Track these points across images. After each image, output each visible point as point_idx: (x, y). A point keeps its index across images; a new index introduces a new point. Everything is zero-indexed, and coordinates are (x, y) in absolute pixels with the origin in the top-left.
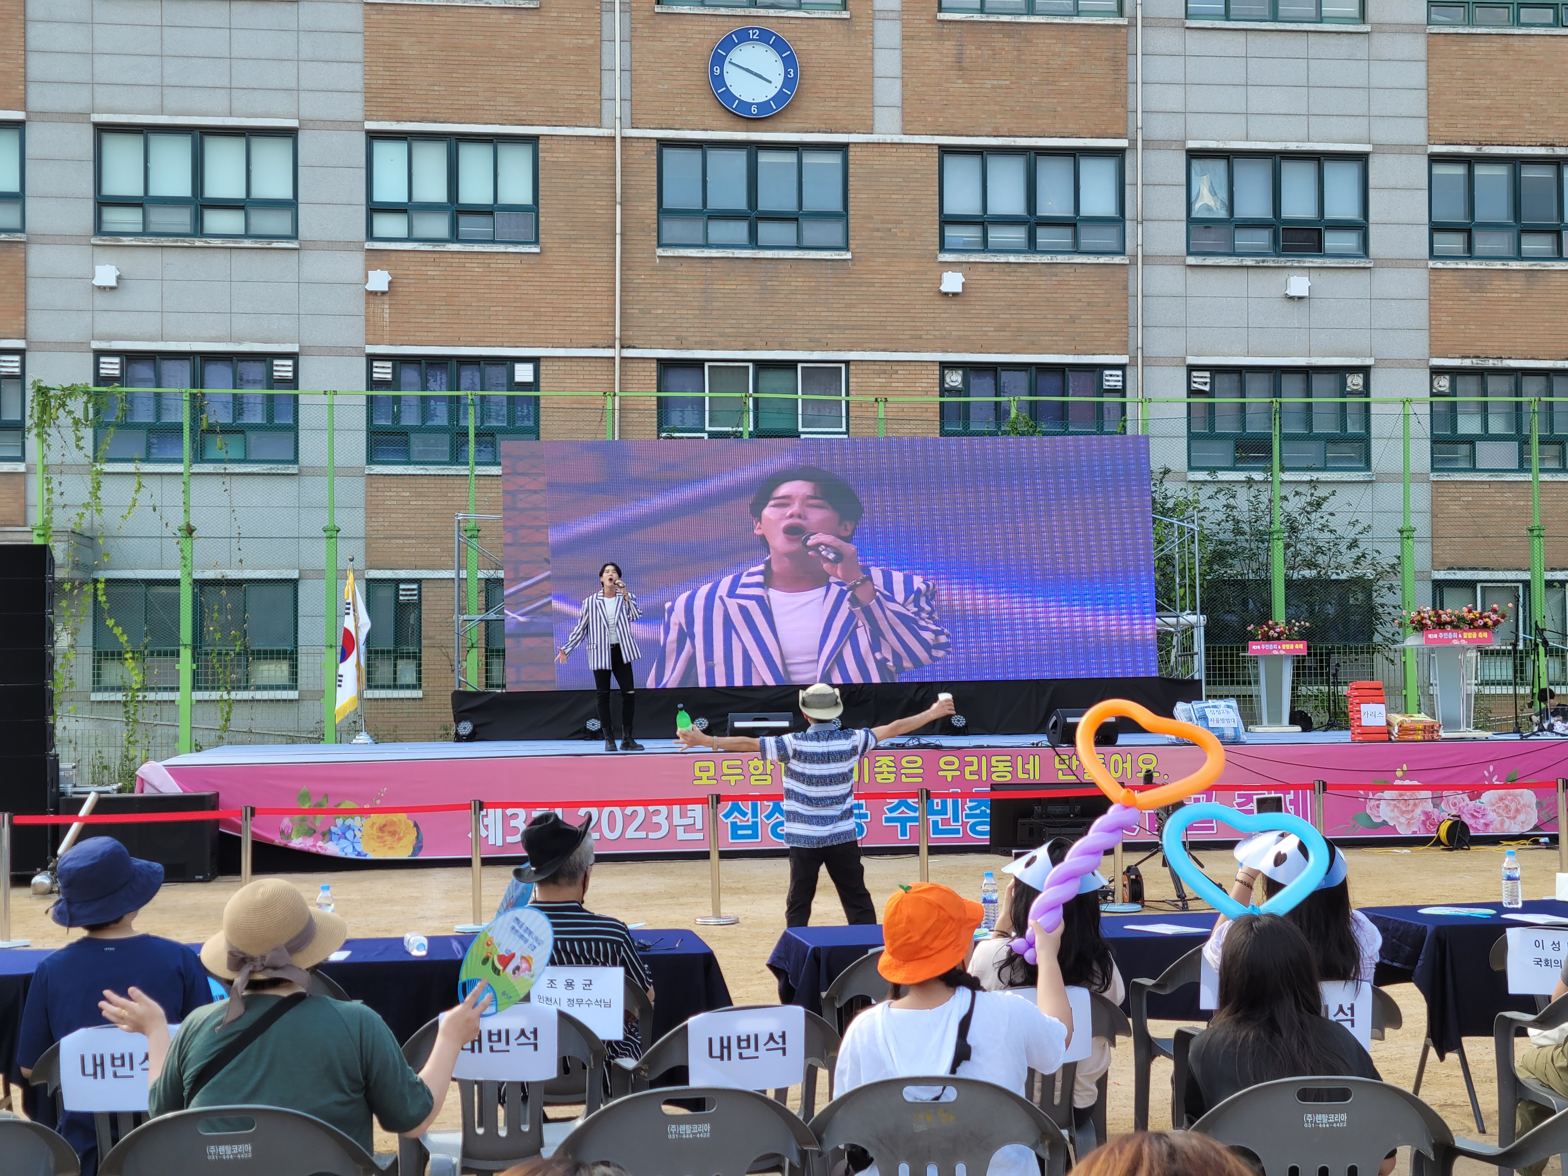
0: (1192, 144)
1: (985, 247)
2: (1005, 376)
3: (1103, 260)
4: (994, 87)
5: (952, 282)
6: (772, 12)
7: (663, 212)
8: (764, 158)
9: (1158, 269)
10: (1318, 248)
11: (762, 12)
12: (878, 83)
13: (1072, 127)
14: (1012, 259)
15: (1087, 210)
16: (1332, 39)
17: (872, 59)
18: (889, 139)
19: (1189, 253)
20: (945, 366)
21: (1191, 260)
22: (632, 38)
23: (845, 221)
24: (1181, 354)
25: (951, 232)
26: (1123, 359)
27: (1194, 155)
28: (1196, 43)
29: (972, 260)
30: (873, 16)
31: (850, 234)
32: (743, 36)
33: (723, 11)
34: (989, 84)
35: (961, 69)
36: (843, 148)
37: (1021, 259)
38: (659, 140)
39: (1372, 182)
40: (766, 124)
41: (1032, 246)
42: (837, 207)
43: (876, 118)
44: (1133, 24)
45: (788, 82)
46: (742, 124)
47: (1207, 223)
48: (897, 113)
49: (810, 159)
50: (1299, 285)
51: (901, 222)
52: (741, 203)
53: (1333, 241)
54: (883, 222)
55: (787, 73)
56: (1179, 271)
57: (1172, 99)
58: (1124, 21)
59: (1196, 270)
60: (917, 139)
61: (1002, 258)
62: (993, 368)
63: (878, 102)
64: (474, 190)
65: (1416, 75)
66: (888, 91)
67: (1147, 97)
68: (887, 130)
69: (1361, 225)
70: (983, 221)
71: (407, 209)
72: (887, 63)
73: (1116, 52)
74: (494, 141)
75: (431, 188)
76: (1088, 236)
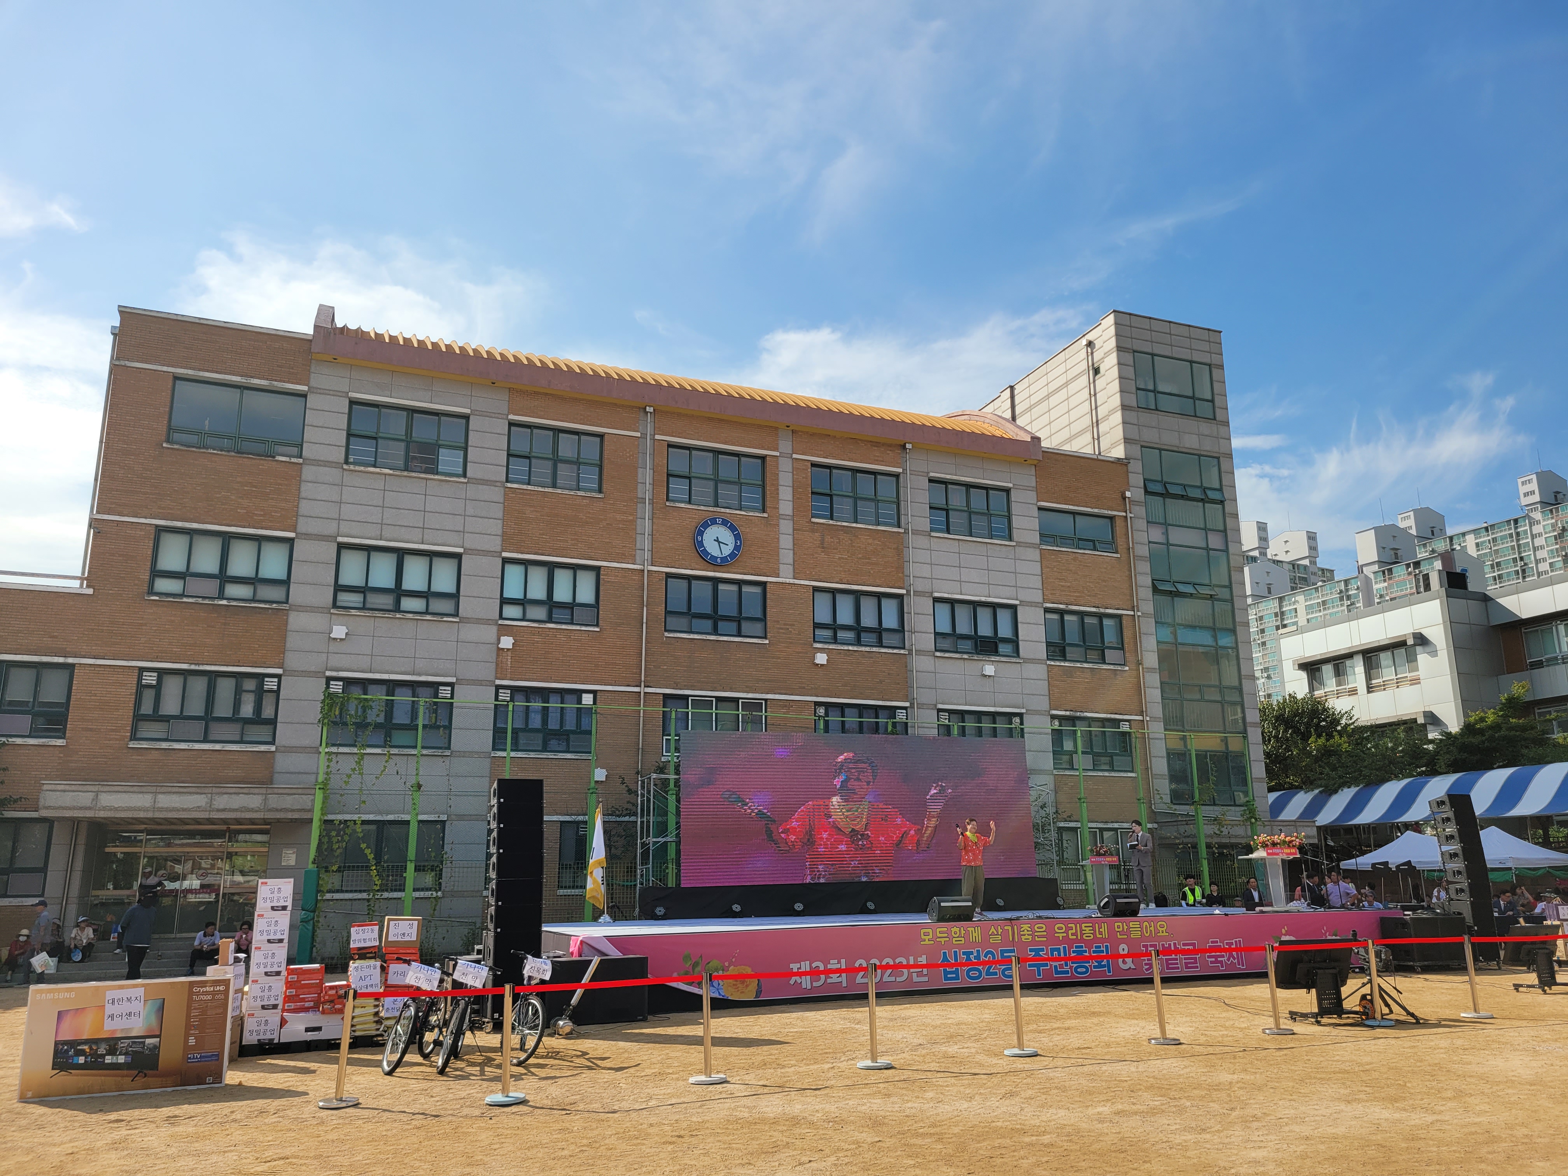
0: (936, 595)
1: (835, 640)
2: (847, 710)
3: (895, 651)
4: (840, 558)
5: (821, 659)
6: (728, 511)
7: (668, 613)
8: (721, 587)
9: (922, 657)
10: (996, 652)
11: (723, 510)
12: (781, 551)
13: (878, 582)
14: (851, 648)
15: (884, 625)
16: (998, 548)
17: (778, 539)
18: (788, 581)
19: (936, 650)
20: (817, 704)
21: (938, 654)
22: (652, 519)
23: (763, 623)
24: (934, 703)
25: (818, 632)
26: (907, 704)
27: (936, 600)
28: (935, 544)
29: (831, 647)
30: (779, 517)
31: (768, 630)
32: (714, 522)
33: (702, 508)
34: (837, 556)
35: (823, 548)
36: (763, 584)
37: (855, 648)
38: (667, 573)
39: (1019, 620)
40: (725, 569)
41: (858, 642)
42: (759, 615)
43: (781, 569)
44: (906, 532)
45: (736, 548)
46: (712, 567)
47: (943, 635)
48: (791, 567)
49: (745, 589)
50: (989, 670)
51: (793, 625)
52: (708, 610)
53: (1003, 648)
54: (785, 624)
55: (736, 542)
56: (931, 659)
57: (925, 571)
58: (902, 530)
59: (940, 659)
60: (802, 582)
61: (846, 648)
62: (840, 706)
63: (781, 561)
64: (562, 594)
65: (1036, 568)
66: (787, 556)
67: (914, 569)
68: (786, 576)
69: (1014, 642)
70: (834, 627)
71: (523, 602)
72: (786, 542)
73: (899, 546)
74: (575, 568)
75: (537, 591)
76: (887, 639)
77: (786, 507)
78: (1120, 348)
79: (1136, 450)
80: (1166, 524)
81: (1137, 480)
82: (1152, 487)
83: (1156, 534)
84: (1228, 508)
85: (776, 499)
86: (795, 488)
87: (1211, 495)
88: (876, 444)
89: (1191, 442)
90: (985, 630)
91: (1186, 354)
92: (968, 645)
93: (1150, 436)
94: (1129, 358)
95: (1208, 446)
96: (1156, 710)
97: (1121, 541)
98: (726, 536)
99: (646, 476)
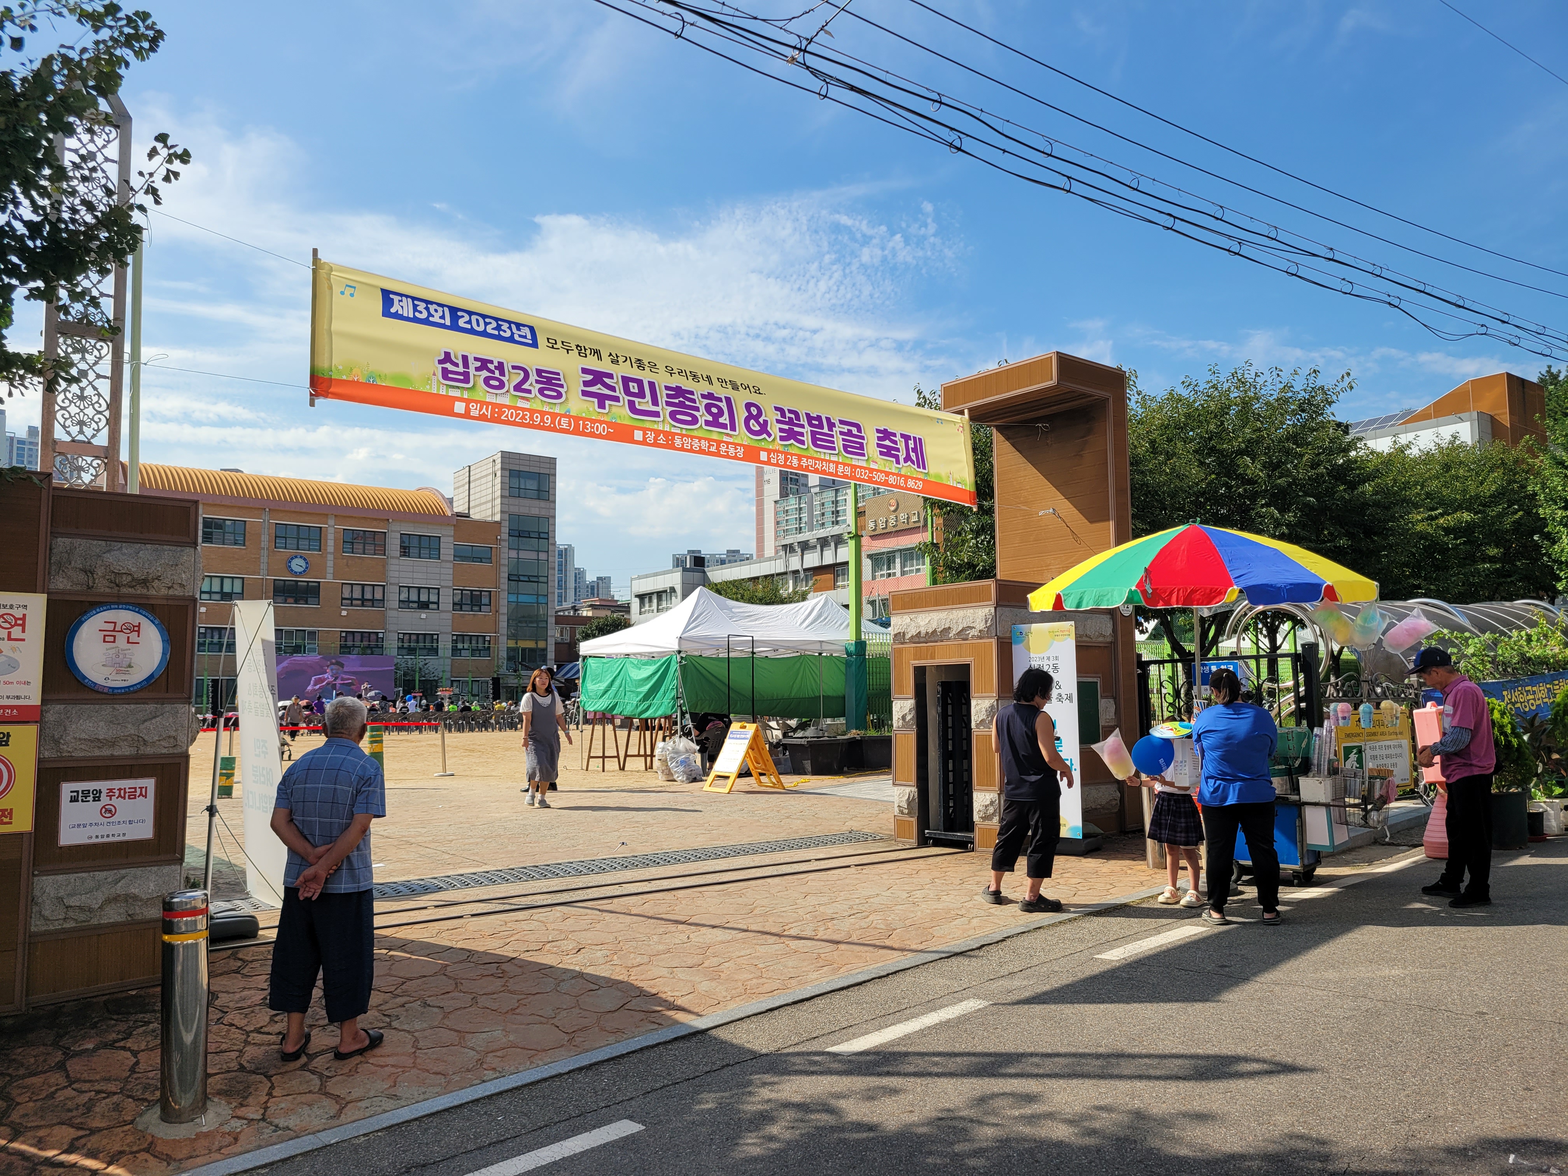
0: (400, 585)
1: (352, 605)
3: (379, 609)
5: (344, 613)
6: (303, 552)
7: (274, 595)
8: (299, 584)
9: (392, 611)
10: (427, 607)
11: (301, 551)
12: (327, 568)
13: (373, 580)
14: (358, 608)
15: (375, 598)
16: (433, 563)
17: (326, 563)
18: (330, 581)
19: (399, 608)
20: (342, 632)
21: (400, 610)
22: (268, 556)
23: (317, 598)
24: (397, 630)
25: (344, 602)
26: (383, 631)
27: (401, 587)
28: (402, 562)
29: (349, 608)
30: (327, 553)
31: (320, 601)
33: (291, 551)
34: (355, 570)
35: (348, 566)
36: (318, 583)
37: (360, 608)
38: (274, 579)
39: (440, 594)
40: (301, 577)
41: (363, 605)
42: (316, 594)
43: (327, 576)
44: (388, 558)
46: (295, 576)
47: (403, 602)
48: (332, 575)
49: (310, 584)
50: (423, 616)
51: (332, 599)
53: (431, 606)
54: (328, 599)
56: (396, 612)
57: (396, 574)
58: (385, 557)
59: (400, 612)
60: (337, 581)
61: (355, 608)
62: (353, 632)
63: (327, 572)
64: (227, 589)
65: (451, 571)
66: (330, 570)
67: (391, 574)
68: (329, 579)
69: (438, 603)
70: (351, 599)
71: (210, 593)
72: (330, 564)
73: (384, 564)
74: (233, 578)
75: (216, 588)
76: (376, 603)
77: (331, 549)
78: (502, 469)
79: (506, 516)
80: (518, 550)
81: (505, 530)
82: (512, 533)
83: (513, 554)
84: (551, 541)
85: (326, 545)
86: (335, 540)
87: (542, 535)
88: (376, 519)
89: (535, 511)
90: (424, 598)
91: (536, 470)
92: (415, 605)
93: (514, 510)
94: (507, 473)
95: (543, 513)
96: (504, 631)
97: (494, 558)
98: (303, 564)
99: (265, 538)
